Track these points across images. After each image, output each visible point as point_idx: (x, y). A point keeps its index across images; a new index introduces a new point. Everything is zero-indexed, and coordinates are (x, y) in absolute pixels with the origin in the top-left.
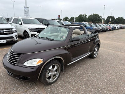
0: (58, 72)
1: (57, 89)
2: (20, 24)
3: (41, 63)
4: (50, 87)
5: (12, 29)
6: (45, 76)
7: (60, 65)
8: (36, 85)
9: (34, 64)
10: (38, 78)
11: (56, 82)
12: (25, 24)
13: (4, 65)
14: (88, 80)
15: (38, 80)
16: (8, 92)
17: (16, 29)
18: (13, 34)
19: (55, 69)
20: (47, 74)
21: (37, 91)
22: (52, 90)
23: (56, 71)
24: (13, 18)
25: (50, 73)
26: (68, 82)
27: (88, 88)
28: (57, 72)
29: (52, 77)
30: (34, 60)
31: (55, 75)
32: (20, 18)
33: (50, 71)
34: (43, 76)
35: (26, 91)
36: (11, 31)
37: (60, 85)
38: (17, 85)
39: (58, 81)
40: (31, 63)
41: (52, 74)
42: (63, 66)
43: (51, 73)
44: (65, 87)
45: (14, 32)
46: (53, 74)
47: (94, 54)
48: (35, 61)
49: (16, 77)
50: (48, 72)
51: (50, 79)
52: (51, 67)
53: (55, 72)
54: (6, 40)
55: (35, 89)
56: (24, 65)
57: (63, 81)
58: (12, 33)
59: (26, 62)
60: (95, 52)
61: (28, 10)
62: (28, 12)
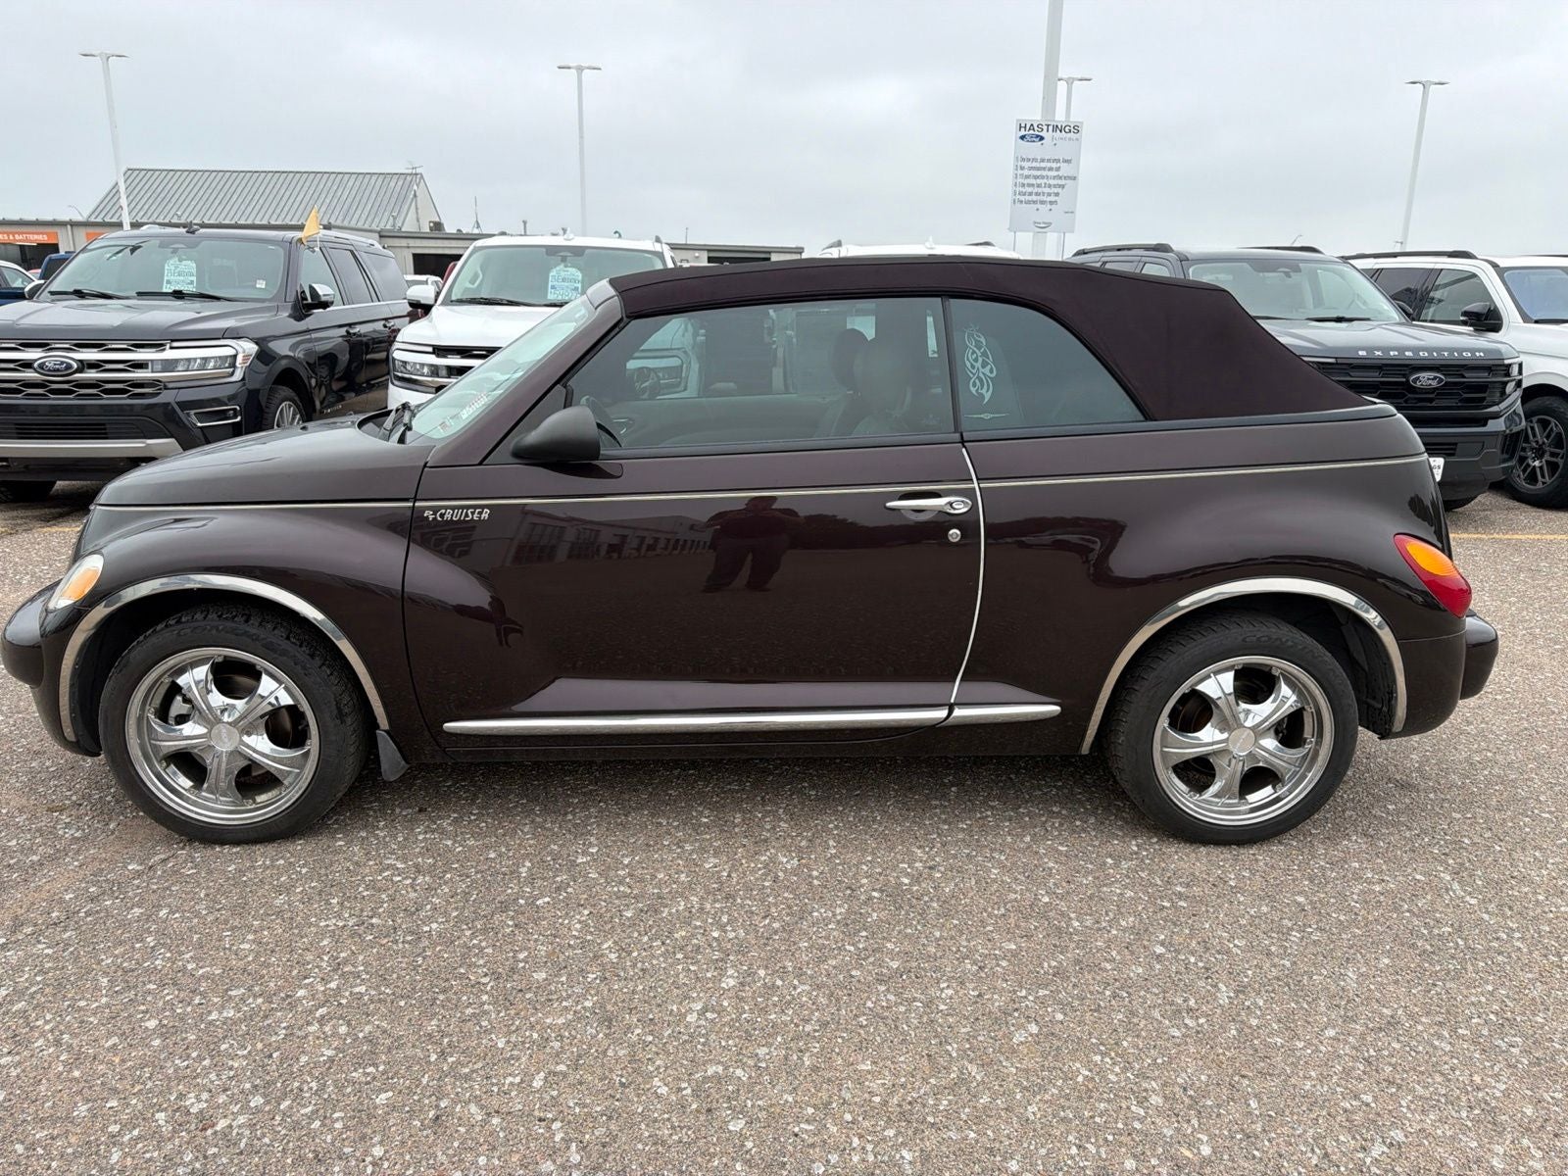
61: (1065, 161)
62: (1060, 178)
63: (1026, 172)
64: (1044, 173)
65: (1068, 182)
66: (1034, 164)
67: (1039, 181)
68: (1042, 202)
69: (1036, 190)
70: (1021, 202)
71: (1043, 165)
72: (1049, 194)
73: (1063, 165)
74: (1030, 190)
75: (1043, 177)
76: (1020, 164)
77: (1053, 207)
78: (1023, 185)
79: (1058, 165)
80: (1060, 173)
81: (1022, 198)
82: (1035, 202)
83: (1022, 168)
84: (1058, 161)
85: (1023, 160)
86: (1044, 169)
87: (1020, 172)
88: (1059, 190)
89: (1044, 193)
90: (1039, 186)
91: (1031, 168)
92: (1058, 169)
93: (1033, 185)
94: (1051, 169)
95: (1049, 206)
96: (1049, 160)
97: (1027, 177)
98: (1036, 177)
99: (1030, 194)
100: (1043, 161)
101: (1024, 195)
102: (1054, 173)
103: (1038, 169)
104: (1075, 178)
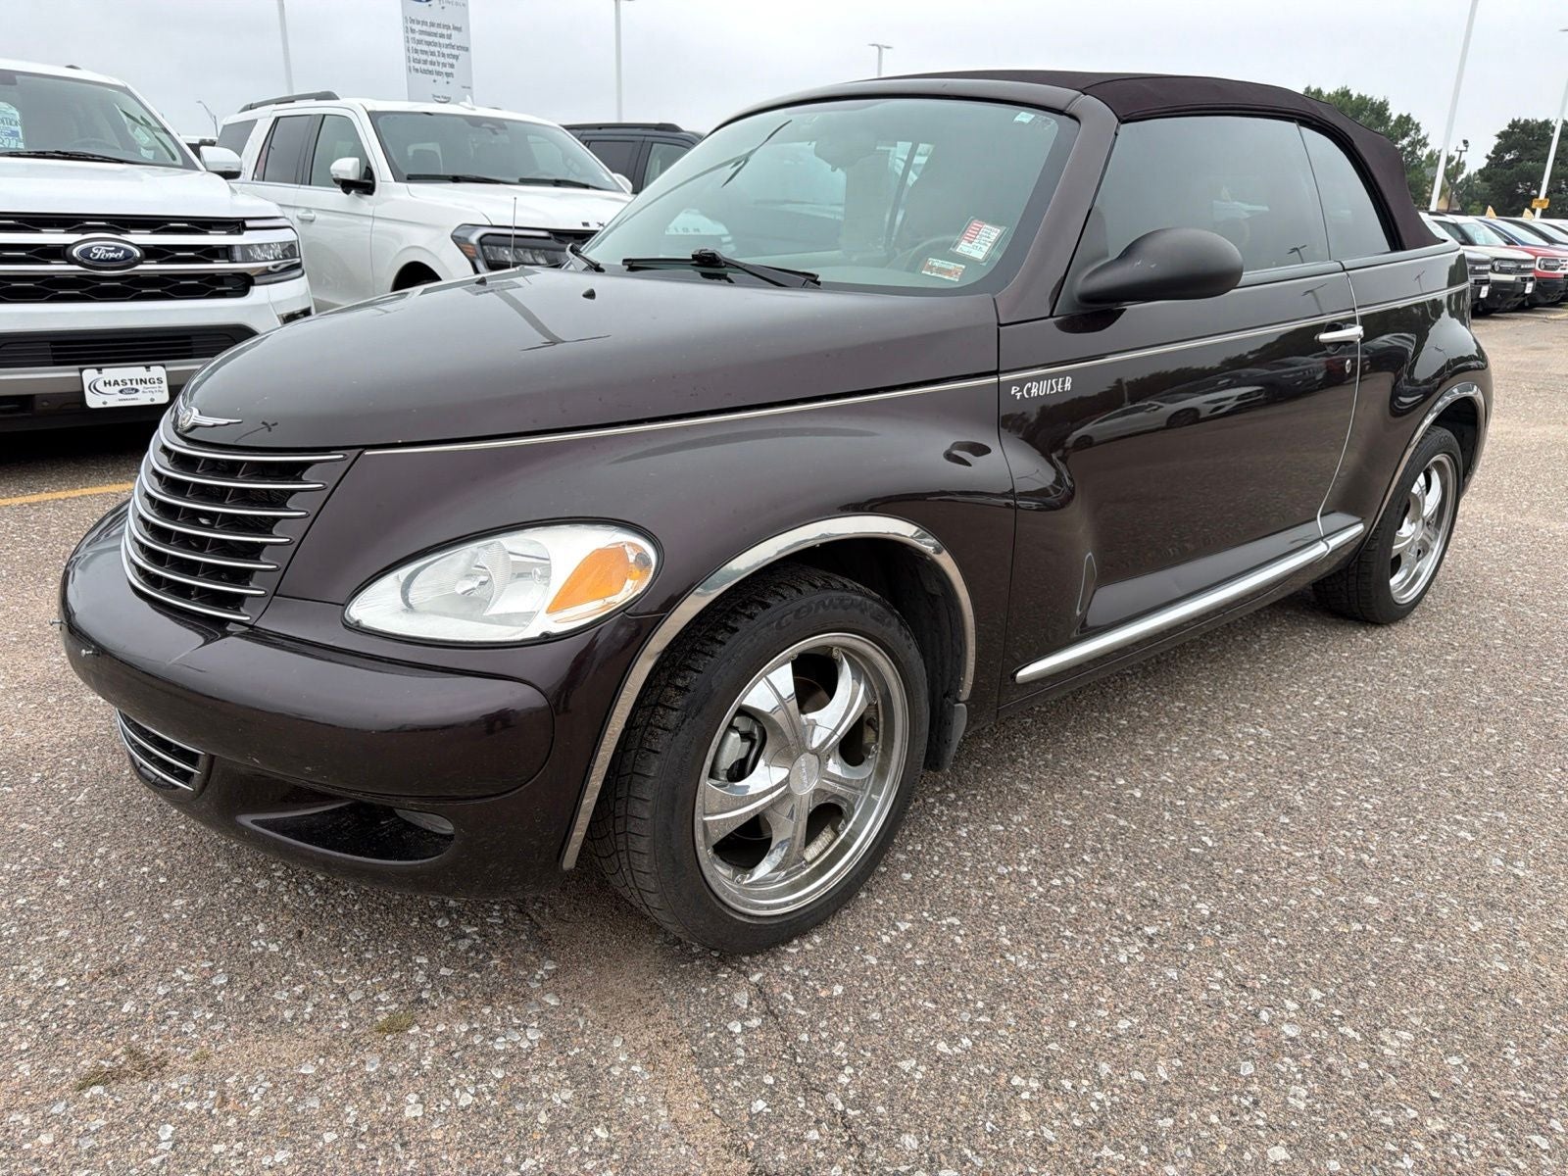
0: (882, 772)
1: (865, 1023)
2: (347, 185)
3: (630, 589)
4: (760, 990)
5: (237, 225)
6: (681, 804)
7: (913, 654)
8: (544, 945)
9: (505, 619)
10: (579, 833)
11: (847, 921)
12: (411, 178)
13: (74, 631)
14: (1351, 912)
15: (569, 861)
16: (130, 1022)
17: (287, 236)
18: (258, 293)
19: (831, 719)
20: (707, 784)
21: (555, 1040)
22: (786, 1033)
23: (851, 747)
24: (264, 118)
25: (764, 778)
26: (1032, 927)
27: (1371, 1036)
28: (866, 770)
29: (786, 829)
30: (508, 541)
31: (826, 815)
32: (355, 107)
33: (759, 732)
34: (645, 806)
35: (394, 1027)
36: (225, 252)
37: (908, 968)
38: (273, 935)
39: (873, 901)
40: (473, 603)
41: (785, 794)
42: (952, 693)
43: (779, 774)
44: (1000, 992)
45: (269, 276)
46: (806, 789)
47: (1396, 564)
48: (521, 573)
49: (246, 820)
50: (733, 748)
51: (763, 869)
52: (783, 678)
53: (835, 767)
54: (158, 371)
55: (521, 998)
56: (357, 628)
57: (961, 905)
58: (242, 284)
59: (390, 584)
60: (1408, 530)
61: (455, 28)
62: (453, 47)
63: (418, 36)
64: (436, 40)
65: (461, 52)
66: (424, 28)
67: (432, 49)
68: (439, 73)
69: (430, 58)
70: (417, 70)
71: (434, 30)
72: (444, 65)
73: (454, 33)
74: (424, 57)
75: (435, 44)
76: (409, 25)
77: (450, 79)
78: (416, 51)
79: (449, 32)
80: (453, 41)
81: (417, 66)
82: (431, 72)
83: (413, 31)
84: (448, 27)
85: (412, 21)
86: (435, 35)
87: (411, 35)
88: (454, 61)
89: (439, 63)
90: (433, 54)
91: (422, 32)
92: (449, 37)
93: (426, 52)
94: (442, 36)
95: (446, 79)
96: (439, 25)
97: (420, 42)
98: (429, 44)
99: (425, 62)
100: (432, 25)
101: (419, 62)
102: (446, 41)
103: (429, 34)
104: (467, 49)
